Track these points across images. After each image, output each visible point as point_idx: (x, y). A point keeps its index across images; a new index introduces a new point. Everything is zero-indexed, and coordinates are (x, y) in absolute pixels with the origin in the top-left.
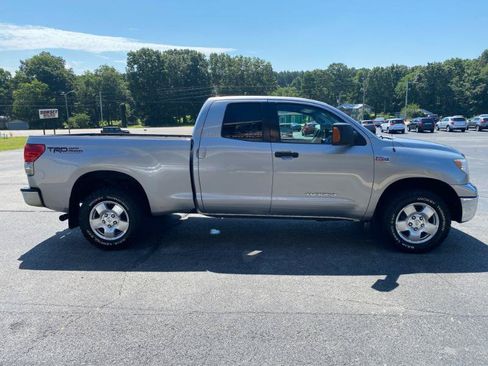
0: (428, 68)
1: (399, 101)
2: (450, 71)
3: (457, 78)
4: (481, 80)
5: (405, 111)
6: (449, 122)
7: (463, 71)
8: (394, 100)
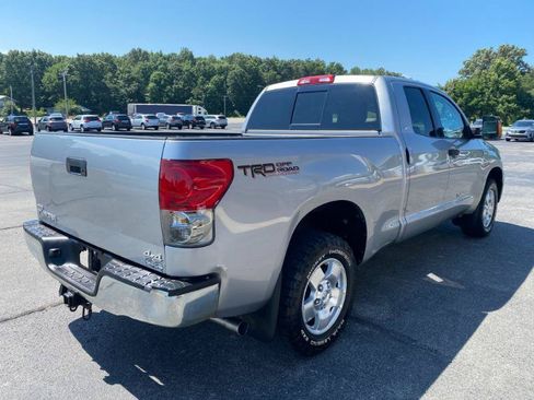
0: (78, 59)
1: (49, 95)
2: (102, 66)
3: (110, 74)
4: (133, 79)
5: (59, 106)
6: (144, 120)
7: (115, 67)
8: (43, 93)
